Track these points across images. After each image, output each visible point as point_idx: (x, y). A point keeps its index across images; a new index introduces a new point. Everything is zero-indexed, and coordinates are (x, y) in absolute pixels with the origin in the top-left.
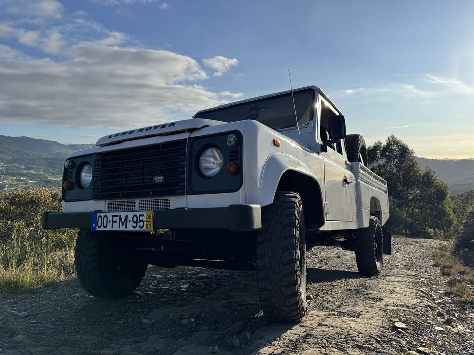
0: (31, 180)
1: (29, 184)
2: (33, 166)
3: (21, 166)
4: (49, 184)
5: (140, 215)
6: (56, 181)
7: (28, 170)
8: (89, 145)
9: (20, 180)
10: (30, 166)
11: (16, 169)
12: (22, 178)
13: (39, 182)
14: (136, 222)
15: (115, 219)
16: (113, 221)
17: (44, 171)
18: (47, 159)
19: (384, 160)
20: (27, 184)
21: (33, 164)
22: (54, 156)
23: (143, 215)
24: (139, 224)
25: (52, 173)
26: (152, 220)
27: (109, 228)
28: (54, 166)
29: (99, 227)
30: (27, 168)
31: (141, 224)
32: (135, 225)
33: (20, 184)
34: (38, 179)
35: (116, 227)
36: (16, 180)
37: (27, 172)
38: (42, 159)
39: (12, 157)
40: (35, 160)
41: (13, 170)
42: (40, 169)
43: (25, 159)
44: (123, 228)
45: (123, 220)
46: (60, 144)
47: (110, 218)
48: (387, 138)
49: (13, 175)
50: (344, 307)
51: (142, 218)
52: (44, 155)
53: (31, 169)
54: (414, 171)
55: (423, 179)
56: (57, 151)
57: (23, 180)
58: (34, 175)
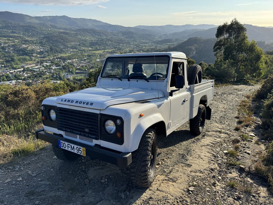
0: (16, 40)
1: (16, 43)
2: (15, 31)
3: (9, 31)
4: (27, 42)
5: (80, 148)
6: (31, 40)
7: (13, 33)
8: (48, 17)
9: (10, 40)
10: (14, 31)
11: (6, 33)
12: (11, 39)
13: (21, 41)
14: (78, 150)
15: (69, 146)
16: (68, 147)
17: (23, 34)
18: (23, 26)
19: (228, 35)
20: (14, 42)
21: (16, 30)
22: (27, 25)
23: (81, 148)
24: (79, 152)
25: (28, 36)
26: (85, 152)
27: (66, 149)
28: (29, 31)
29: (62, 147)
30: (12, 32)
31: (80, 152)
32: (78, 151)
33: (10, 42)
34: (20, 40)
35: (69, 149)
36: (7, 40)
37: (13, 35)
38: (21, 26)
39: (2, 25)
40: (16, 27)
41: (4, 33)
42: (20, 33)
43: (10, 26)
44: (72, 151)
45: (73, 147)
46: (29, 16)
47: (67, 145)
48: (232, 20)
49: (5, 37)
50: (172, 173)
51: (80, 149)
52: (21, 24)
53: (15, 33)
54: (245, 43)
55: (249, 48)
56: (29, 21)
57: (11, 40)
58: (17, 37)
